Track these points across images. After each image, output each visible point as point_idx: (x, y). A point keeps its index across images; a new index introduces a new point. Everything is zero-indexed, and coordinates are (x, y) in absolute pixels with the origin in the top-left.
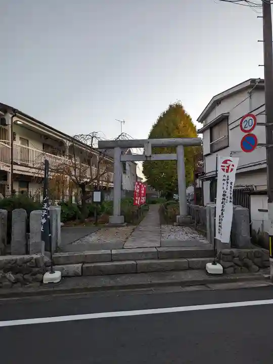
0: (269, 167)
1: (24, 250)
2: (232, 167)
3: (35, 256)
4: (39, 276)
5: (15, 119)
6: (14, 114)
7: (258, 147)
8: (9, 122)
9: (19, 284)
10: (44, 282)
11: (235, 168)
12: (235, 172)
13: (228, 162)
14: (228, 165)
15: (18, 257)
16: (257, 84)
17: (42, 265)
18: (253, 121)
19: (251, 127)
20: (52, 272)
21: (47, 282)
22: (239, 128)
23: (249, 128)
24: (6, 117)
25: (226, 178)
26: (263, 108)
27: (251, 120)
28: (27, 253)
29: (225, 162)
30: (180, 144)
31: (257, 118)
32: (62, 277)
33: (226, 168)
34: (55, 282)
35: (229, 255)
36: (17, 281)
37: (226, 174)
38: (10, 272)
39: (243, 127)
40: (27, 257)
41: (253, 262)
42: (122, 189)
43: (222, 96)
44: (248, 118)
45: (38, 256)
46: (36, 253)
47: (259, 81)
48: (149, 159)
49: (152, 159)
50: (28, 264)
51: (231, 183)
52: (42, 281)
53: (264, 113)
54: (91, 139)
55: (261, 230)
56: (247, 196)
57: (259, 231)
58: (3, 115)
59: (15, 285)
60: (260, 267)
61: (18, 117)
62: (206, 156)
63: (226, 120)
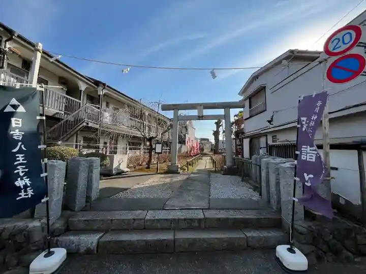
8: (100, 93)
16: (295, 53)
24: (98, 90)
30: (227, 107)
45: (40, 223)
48: (201, 119)
49: (204, 119)
61: (107, 89)
62: (246, 119)
63: (264, 90)
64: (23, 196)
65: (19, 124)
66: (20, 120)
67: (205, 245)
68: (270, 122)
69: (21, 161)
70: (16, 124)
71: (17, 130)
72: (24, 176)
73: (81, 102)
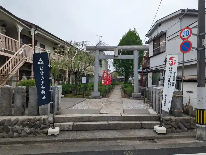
0: (199, 63)
1: (36, 113)
2: (175, 62)
3: (43, 117)
4: (45, 130)
5: (36, 32)
6: (36, 29)
7: (192, 50)
8: (33, 33)
9: (32, 135)
10: (49, 134)
11: (177, 63)
12: (176, 65)
13: (172, 58)
14: (172, 60)
15: (32, 117)
16: (186, 12)
17: (47, 123)
18: (190, 32)
19: (188, 36)
20: (54, 128)
21: (50, 134)
22: (179, 37)
23: (186, 37)
24: (31, 31)
25: (170, 69)
26: (197, 24)
27: (188, 32)
28: (38, 114)
29: (171, 59)
30: (136, 49)
31: (192, 30)
32: (60, 131)
33: (171, 63)
34: (55, 134)
35: (168, 120)
36: (31, 133)
37: (171, 67)
38: (26, 127)
39: (182, 36)
40: (37, 117)
41: (184, 125)
42: (99, 76)
43: (163, 20)
44: (186, 30)
45: (45, 117)
46: (44, 115)
47: (187, 10)
48: (116, 58)
49: (118, 58)
50: (38, 122)
51: (174, 73)
52: (47, 133)
53: (197, 27)
54: (82, 45)
55: (188, 104)
56: (179, 82)
57: (186, 105)
58: (30, 29)
59: (29, 135)
60: (188, 129)
61: (38, 31)
63: (165, 34)
64: (43, 98)
65: (42, 69)
66: (43, 67)
67: (122, 126)
69: (43, 84)
70: (41, 69)
71: (42, 71)
72: (44, 90)
73: (19, 41)
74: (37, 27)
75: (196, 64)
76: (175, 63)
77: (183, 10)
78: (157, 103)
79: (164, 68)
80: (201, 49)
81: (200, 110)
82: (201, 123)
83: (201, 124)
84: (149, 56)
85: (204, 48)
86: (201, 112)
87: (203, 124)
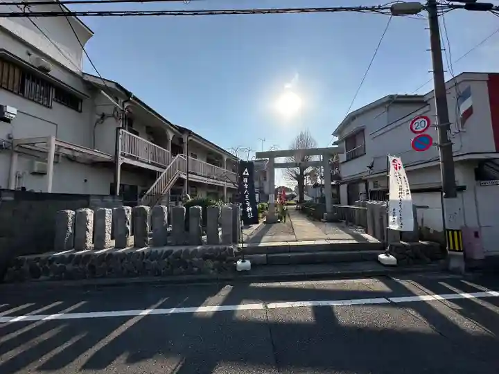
5: (190, 138)
8: (185, 140)
10: (238, 270)
16: (395, 99)
18: (426, 122)
19: (425, 128)
20: (244, 261)
21: (240, 270)
23: (421, 129)
27: (423, 122)
32: (251, 266)
39: (414, 129)
41: (426, 254)
44: (419, 120)
58: (182, 136)
61: (192, 137)
62: (343, 163)
63: (362, 132)
66: (247, 179)
68: (370, 167)
73: (170, 152)
74: (190, 133)
75: (438, 166)
76: (400, 167)
77: (391, 97)
78: (377, 223)
79: (386, 173)
80: (445, 144)
81: (453, 231)
82: (457, 249)
83: (456, 251)
84: (341, 162)
85: (449, 143)
86: (456, 233)
87: (459, 251)
